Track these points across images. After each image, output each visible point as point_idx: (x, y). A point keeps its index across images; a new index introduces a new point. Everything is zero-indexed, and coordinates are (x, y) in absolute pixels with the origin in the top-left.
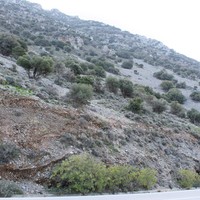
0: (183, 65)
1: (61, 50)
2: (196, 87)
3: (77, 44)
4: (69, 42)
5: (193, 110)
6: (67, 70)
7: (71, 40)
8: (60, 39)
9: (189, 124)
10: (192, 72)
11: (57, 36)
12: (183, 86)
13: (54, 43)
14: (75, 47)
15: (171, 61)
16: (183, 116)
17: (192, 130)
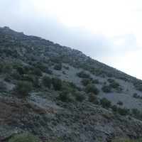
0: (97, 68)
1: (10, 57)
2: (105, 83)
3: (22, 52)
4: (16, 51)
5: (104, 99)
6: (14, 71)
7: (17, 49)
8: (9, 49)
9: (101, 108)
10: (103, 72)
11: (7, 46)
12: (97, 82)
13: (5, 51)
14: (21, 54)
15: (88, 64)
16: (97, 103)
17: (104, 113)
